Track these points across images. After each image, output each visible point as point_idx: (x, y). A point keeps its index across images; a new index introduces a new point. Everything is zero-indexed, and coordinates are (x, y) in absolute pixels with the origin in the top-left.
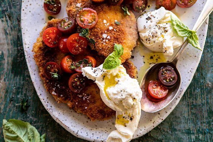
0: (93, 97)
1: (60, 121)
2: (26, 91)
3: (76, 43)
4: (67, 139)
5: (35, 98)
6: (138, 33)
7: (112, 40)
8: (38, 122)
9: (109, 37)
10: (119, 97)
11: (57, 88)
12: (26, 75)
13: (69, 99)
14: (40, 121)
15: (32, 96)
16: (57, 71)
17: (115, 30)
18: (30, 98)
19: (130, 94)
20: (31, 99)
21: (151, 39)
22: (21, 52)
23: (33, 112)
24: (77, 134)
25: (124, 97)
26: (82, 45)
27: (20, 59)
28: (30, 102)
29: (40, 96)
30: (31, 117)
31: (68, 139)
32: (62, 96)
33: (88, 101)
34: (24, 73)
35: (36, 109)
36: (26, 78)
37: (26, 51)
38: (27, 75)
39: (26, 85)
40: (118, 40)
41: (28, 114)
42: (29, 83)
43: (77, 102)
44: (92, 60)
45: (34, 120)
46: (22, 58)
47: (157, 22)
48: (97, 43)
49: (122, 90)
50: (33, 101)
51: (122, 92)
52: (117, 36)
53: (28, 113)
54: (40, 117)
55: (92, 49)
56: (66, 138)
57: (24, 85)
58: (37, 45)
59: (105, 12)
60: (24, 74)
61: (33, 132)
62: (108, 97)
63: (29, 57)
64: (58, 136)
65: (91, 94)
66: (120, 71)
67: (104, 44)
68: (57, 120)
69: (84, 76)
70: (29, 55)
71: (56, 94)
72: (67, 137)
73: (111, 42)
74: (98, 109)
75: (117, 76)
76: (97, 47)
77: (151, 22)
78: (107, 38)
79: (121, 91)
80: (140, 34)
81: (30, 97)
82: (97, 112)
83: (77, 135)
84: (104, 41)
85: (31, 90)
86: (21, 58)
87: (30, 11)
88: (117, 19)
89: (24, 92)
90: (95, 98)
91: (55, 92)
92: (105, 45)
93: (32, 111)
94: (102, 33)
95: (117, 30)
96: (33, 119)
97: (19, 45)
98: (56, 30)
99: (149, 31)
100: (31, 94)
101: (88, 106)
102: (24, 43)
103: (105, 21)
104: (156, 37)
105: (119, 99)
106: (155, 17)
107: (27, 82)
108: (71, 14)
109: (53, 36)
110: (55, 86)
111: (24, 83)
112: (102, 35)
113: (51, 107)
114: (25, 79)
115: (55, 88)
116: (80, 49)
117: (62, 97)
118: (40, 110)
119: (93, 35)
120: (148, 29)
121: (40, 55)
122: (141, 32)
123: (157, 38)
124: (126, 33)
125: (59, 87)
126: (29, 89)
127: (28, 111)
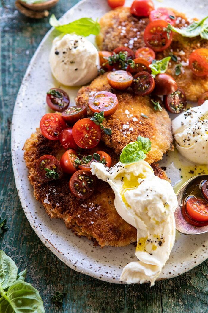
0: (104, 209)
1: (51, 244)
2: (6, 209)
3: (85, 132)
4: (59, 280)
5: (18, 219)
6: (173, 135)
7: (136, 133)
8: (18, 253)
9: (131, 129)
10: (143, 199)
11: (52, 193)
12: (8, 188)
13: (68, 211)
14: (20, 252)
15: (13, 217)
16: (55, 167)
17: (140, 122)
18: (10, 219)
19: (160, 195)
20: (11, 220)
21: (191, 137)
22: (7, 159)
23: (12, 238)
24: (75, 265)
25: (150, 198)
26: (94, 136)
27: (4, 168)
28: (10, 224)
29: (26, 208)
30: (7, 246)
31: (60, 280)
32: (58, 204)
33: (96, 213)
34: (7, 186)
35: (17, 234)
36: (8, 192)
37: (15, 151)
38: (10, 188)
39: (6, 202)
40: (144, 134)
41: (5, 241)
42: (12, 199)
43: (79, 214)
44: (105, 155)
45: (12, 250)
46: (6, 167)
47: (200, 117)
48: (115, 135)
49: (148, 188)
50: (13, 224)
52: (143, 130)
53: (4, 240)
54: (21, 247)
55: (106, 144)
56: (57, 279)
57: (4, 201)
58: (31, 141)
59: (128, 103)
60: (7, 187)
61: (8, 264)
62: (126, 204)
63: (17, 158)
64: (45, 275)
65: (101, 204)
66: (145, 171)
67: (125, 136)
68: (47, 242)
69: (93, 174)
70: (17, 156)
71: (49, 203)
72: (59, 277)
73: (134, 134)
74: (110, 226)
75: (140, 176)
76: (114, 140)
77: (192, 117)
78: (130, 130)
79: (147, 190)
80: (175, 135)
81: (11, 217)
82: (108, 229)
83: (76, 267)
84: (125, 133)
85: (14, 208)
86: (5, 167)
87: (26, 106)
88: (144, 113)
89: (3, 211)
90: (106, 210)
91: (49, 200)
92: (126, 138)
93: (10, 237)
94: (122, 124)
95: (143, 122)
96: (10, 248)
97: (5, 151)
98: (58, 119)
99: (188, 129)
100: (12, 214)
101: (95, 221)
102: (13, 141)
103: (127, 112)
104: (198, 134)
105: (144, 201)
106: (196, 112)
107: (8, 198)
108: (82, 101)
110: (49, 192)
111: (4, 199)
112: (122, 126)
113: (40, 225)
114: (7, 193)
115: (49, 194)
116: (91, 141)
117: (58, 207)
118: (22, 235)
119: (110, 126)
120: (188, 126)
121: (33, 153)
122: (177, 133)
123: (200, 136)
124: (156, 128)
125: (56, 193)
126: (10, 206)
127: (4, 237)
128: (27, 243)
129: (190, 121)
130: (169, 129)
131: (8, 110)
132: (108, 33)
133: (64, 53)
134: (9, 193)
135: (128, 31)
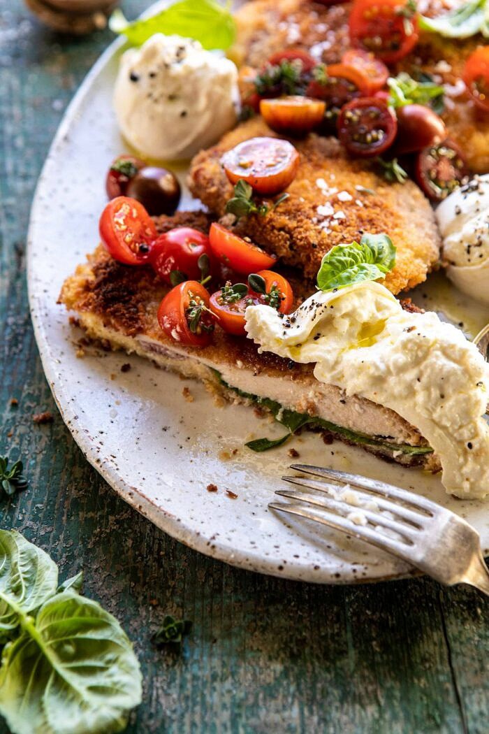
1: (144, 497)
2: (21, 441)
4: (168, 594)
5: (52, 461)
7: (353, 223)
8: (56, 538)
9: (340, 216)
12: (24, 394)
14: (62, 537)
15: (40, 457)
17: (359, 203)
18: (32, 462)
20: (36, 464)
21: (485, 237)
22: (17, 331)
23: (39, 505)
24: (213, 542)
27: (10, 350)
28: (33, 475)
29: (73, 421)
30: (29, 523)
31: (173, 593)
34: (20, 388)
35: (53, 494)
36: (24, 403)
37: (38, 298)
38: (29, 394)
39: (20, 424)
40: (374, 225)
41: (21, 512)
45: (42, 533)
46: (17, 348)
48: (301, 230)
50: (42, 474)
52: (368, 216)
53: (18, 511)
54: (64, 522)
56: (164, 593)
57: (14, 423)
60: (20, 392)
61: (34, 562)
64: (133, 584)
67: (326, 232)
68: (135, 493)
70: (45, 311)
72: (169, 587)
73: (349, 226)
77: (481, 194)
78: (336, 217)
81: (35, 459)
83: (213, 547)
84: (325, 224)
85: (40, 437)
88: (363, 185)
89: (13, 446)
92: (329, 235)
93: (34, 503)
94: (314, 208)
95: (366, 203)
96: (35, 527)
99: (474, 220)
100: (37, 451)
102: (33, 279)
103: (321, 183)
107: (25, 416)
111: (14, 418)
112: (315, 211)
113: (114, 457)
114: (22, 406)
118: (66, 498)
119: (284, 213)
120: (473, 214)
122: (449, 234)
124: (399, 215)
126: (31, 434)
127: (19, 505)
128: (81, 514)
129: (477, 202)
131: (15, 226)
133: (152, 75)
134: (25, 406)
135: (305, 33)
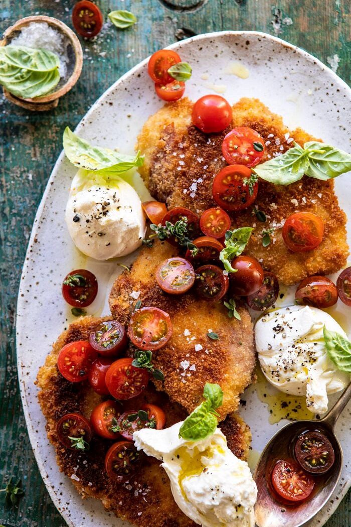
0: (155, 491)
2: (19, 461)
3: (125, 378)
6: (256, 354)
7: (200, 374)
9: (193, 368)
10: (207, 502)
11: (82, 466)
12: (19, 426)
13: (106, 490)
15: (30, 474)
16: (84, 433)
17: (207, 352)
18: (25, 477)
19: (230, 497)
20: (27, 478)
21: (281, 372)
22: (13, 377)
23: (30, 508)
25: (217, 503)
26: (137, 382)
27: (9, 392)
28: (26, 486)
29: (46, 478)
30: (25, 519)
32: (90, 484)
33: (144, 498)
34: (16, 422)
35: (37, 502)
36: (19, 433)
37: (24, 382)
38: (22, 427)
39: (18, 449)
40: (212, 374)
42: (26, 445)
43: (122, 499)
44: (156, 414)
46: (14, 390)
47: (296, 338)
48: (169, 380)
49: (213, 487)
50: (31, 485)
51: (214, 492)
52: (210, 365)
53: (19, 510)
54: (44, 520)
55: (157, 390)
57: (14, 448)
58: (46, 372)
59: (188, 312)
60: (16, 425)
62: (186, 497)
63: (27, 394)
65: (151, 485)
67: (184, 381)
70: (28, 391)
71: (78, 479)
73: (197, 377)
74: (164, 518)
75: (206, 453)
76: (168, 387)
77: (284, 337)
78: (190, 369)
79: (212, 490)
80: (260, 357)
81: (26, 475)
82: (162, 523)
84: (183, 374)
85: (29, 459)
86: (12, 391)
88: (212, 327)
89: (15, 465)
90: (159, 492)
91: (78, 475)
92: (185, 384)
93: (28, 506)
94: (179, 359)
95: (211, 351)
96: (29, 522)
97: (9, 362)
98: (85, 348)
99: (277, 356)
100: (27, 469)
101: (143, 510)
102: (20, 365)
103: (187, 332)
104: (292, 370)
105: (208, 505)
106: (291, 328)
107: (20, 443)
108: (119, 313)
109: (78, 359)
110: (78, 463)
111: (14, 444)
112: (179, 362)
113: (68, 504)
114: (18, 436)
115: (78, 467)
116: (133, 389)
117: (92, 487)
118: (44, 504)
119: (161, 361)
120: (277, 351)
121: (51, 394)
122: (262, 354)
123: (293, 373)
124: (230, 358)
125: (87, 466)
126: (24, 457)
127: (20, 506)
128: (52, 515)
130: (250, 348)
132: (156, 160)
133: (88, 221)
134: (20, 436)
135: (188, 161)
